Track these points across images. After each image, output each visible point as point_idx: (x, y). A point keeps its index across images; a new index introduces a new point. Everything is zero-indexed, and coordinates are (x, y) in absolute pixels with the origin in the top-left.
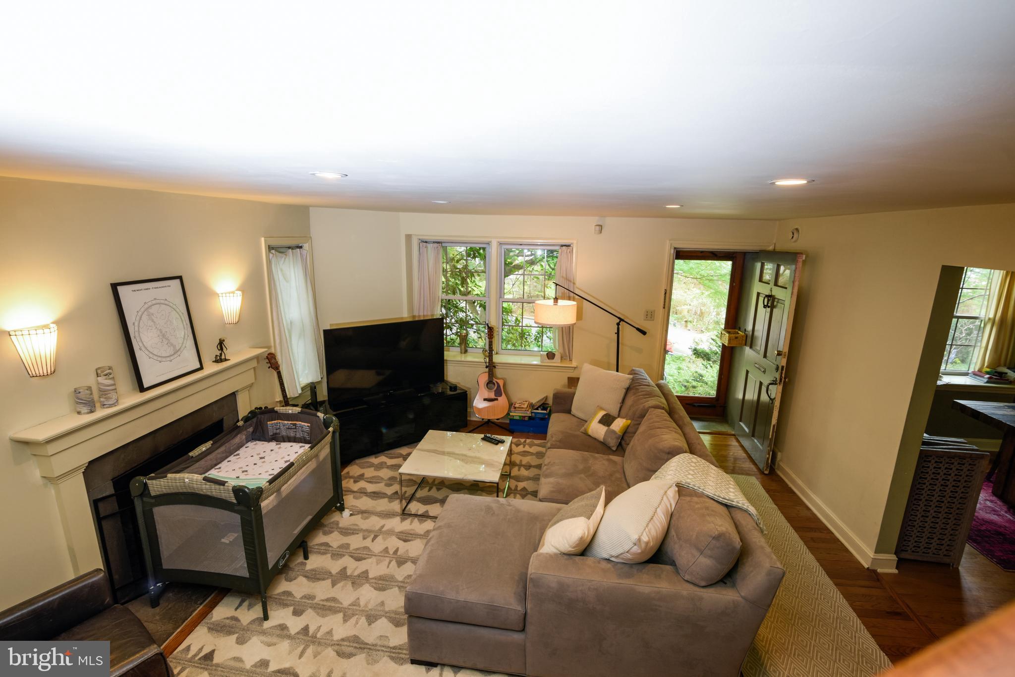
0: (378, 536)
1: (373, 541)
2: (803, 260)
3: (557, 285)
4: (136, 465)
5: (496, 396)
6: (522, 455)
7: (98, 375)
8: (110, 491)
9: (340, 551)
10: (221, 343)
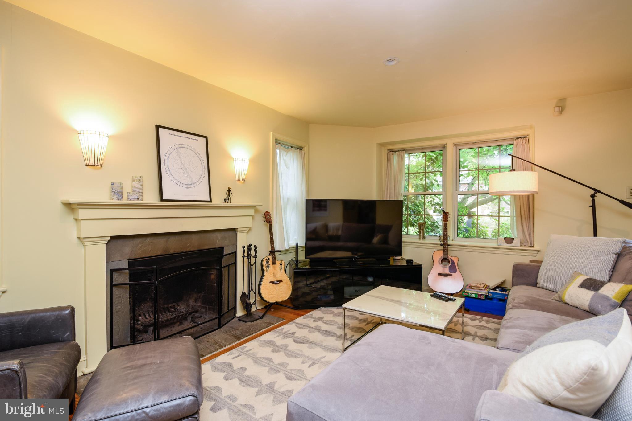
0: (316, 364)
1: (309, 367)
3: (513, 156)
4: (149, 255)
5: (450, 272)
6: (478, 328)
7: (133, 181)
8: (125, 265)
9: (278, 367)
10: (229, 190)
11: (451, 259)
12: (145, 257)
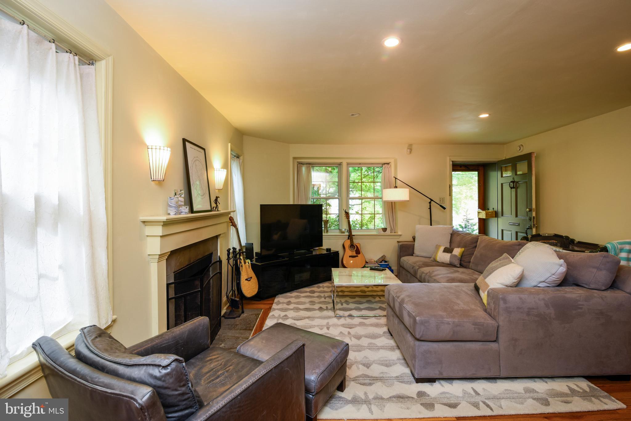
0: (329, 327)
2: (535, 156)
5: (356, 254)
8: (172, 278)
10: (216, 199)
11: (356, 245)
12: (181, 268)
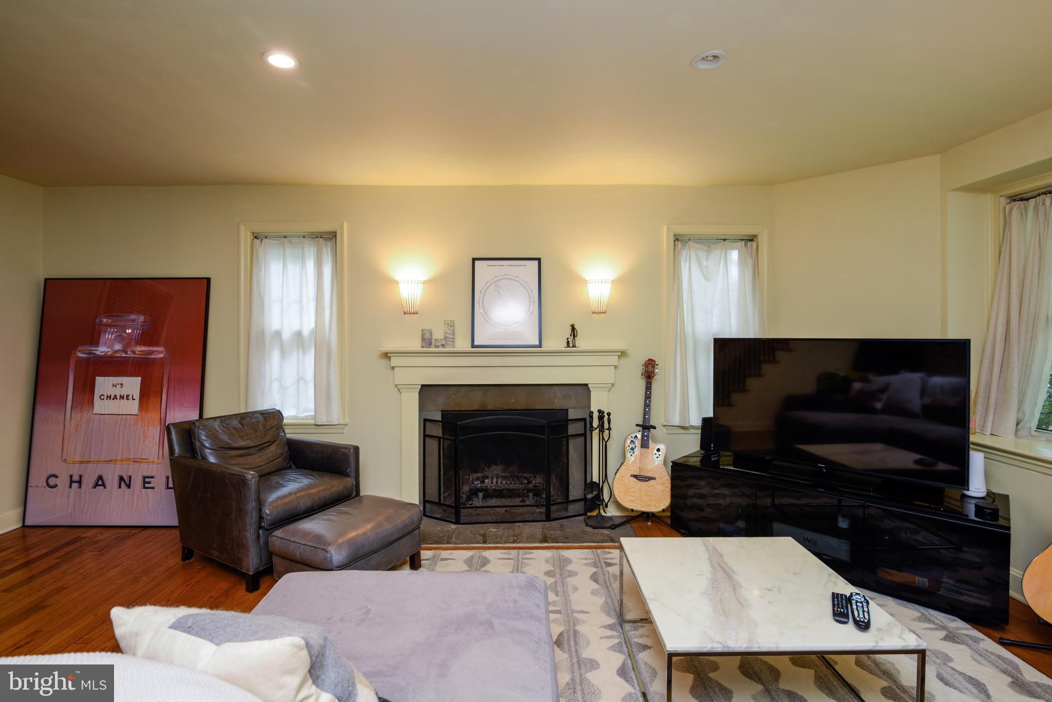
4: (464, 409)
7: (445, 325)
10: (573, 328)
12: (452, 410)
